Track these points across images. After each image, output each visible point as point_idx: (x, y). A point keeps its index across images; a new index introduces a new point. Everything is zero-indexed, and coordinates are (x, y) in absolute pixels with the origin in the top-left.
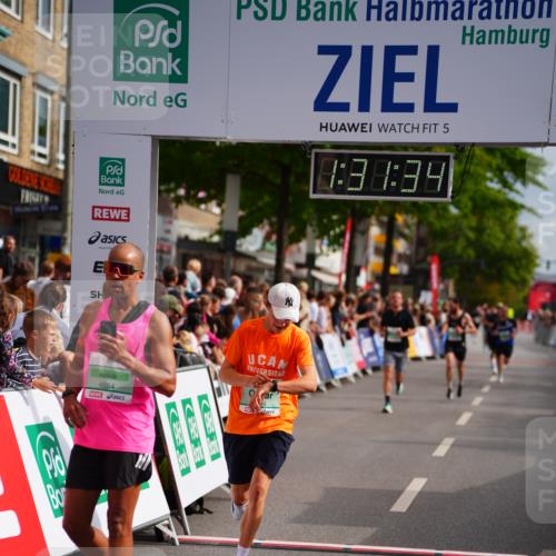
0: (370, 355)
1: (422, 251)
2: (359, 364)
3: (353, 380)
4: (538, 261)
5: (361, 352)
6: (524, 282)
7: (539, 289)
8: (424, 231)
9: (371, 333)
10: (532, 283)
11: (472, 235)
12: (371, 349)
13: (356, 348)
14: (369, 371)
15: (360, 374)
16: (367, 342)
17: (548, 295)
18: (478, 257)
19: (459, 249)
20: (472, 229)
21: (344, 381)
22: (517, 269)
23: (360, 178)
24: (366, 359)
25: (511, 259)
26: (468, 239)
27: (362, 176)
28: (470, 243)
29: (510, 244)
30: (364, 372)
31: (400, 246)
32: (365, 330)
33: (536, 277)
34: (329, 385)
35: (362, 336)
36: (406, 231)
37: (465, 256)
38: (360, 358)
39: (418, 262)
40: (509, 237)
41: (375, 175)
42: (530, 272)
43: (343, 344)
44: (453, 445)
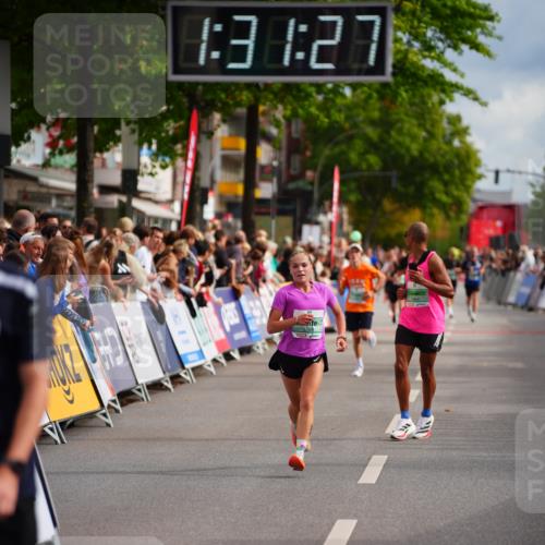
0: (235, 328)
1: (296, 160)
2: (219, 344)
3: (212, 369)
4: (479, 171)
5: (222, 325)
6: (458, 205)
7: (485, 214)
8: (297, 128)
9: (236, 295)
10: (471, 207)
11: (373, 133)
12: (236, 320)
13: (214, 320)
14: (236, 355)
15: (223, 361)
16: (229, 309)
17: (499, 224)
18: (385, 168)
19: (353, 157)
20: (373, 123)
21: (198, 371)
22: (446, 184)
23: (246, 47)
24: (229, 335)
25: (435, 169)
26: (368, 140)
27: (250, 43)
28: (372, 146)
29: (434, 145)
30: (228, 356)
31: (264, 154)
32: (226, 289)
33: (477, 196)
34: (176, 379)
35: (220, 300)
36: (274, 131)
37: (364, 166)
38: (221, 335)
39: (292, 178)
40: (431, 135)
41: (270, 42)
42: (467, 189)
43: (193, 314)
44: (386, 466)
